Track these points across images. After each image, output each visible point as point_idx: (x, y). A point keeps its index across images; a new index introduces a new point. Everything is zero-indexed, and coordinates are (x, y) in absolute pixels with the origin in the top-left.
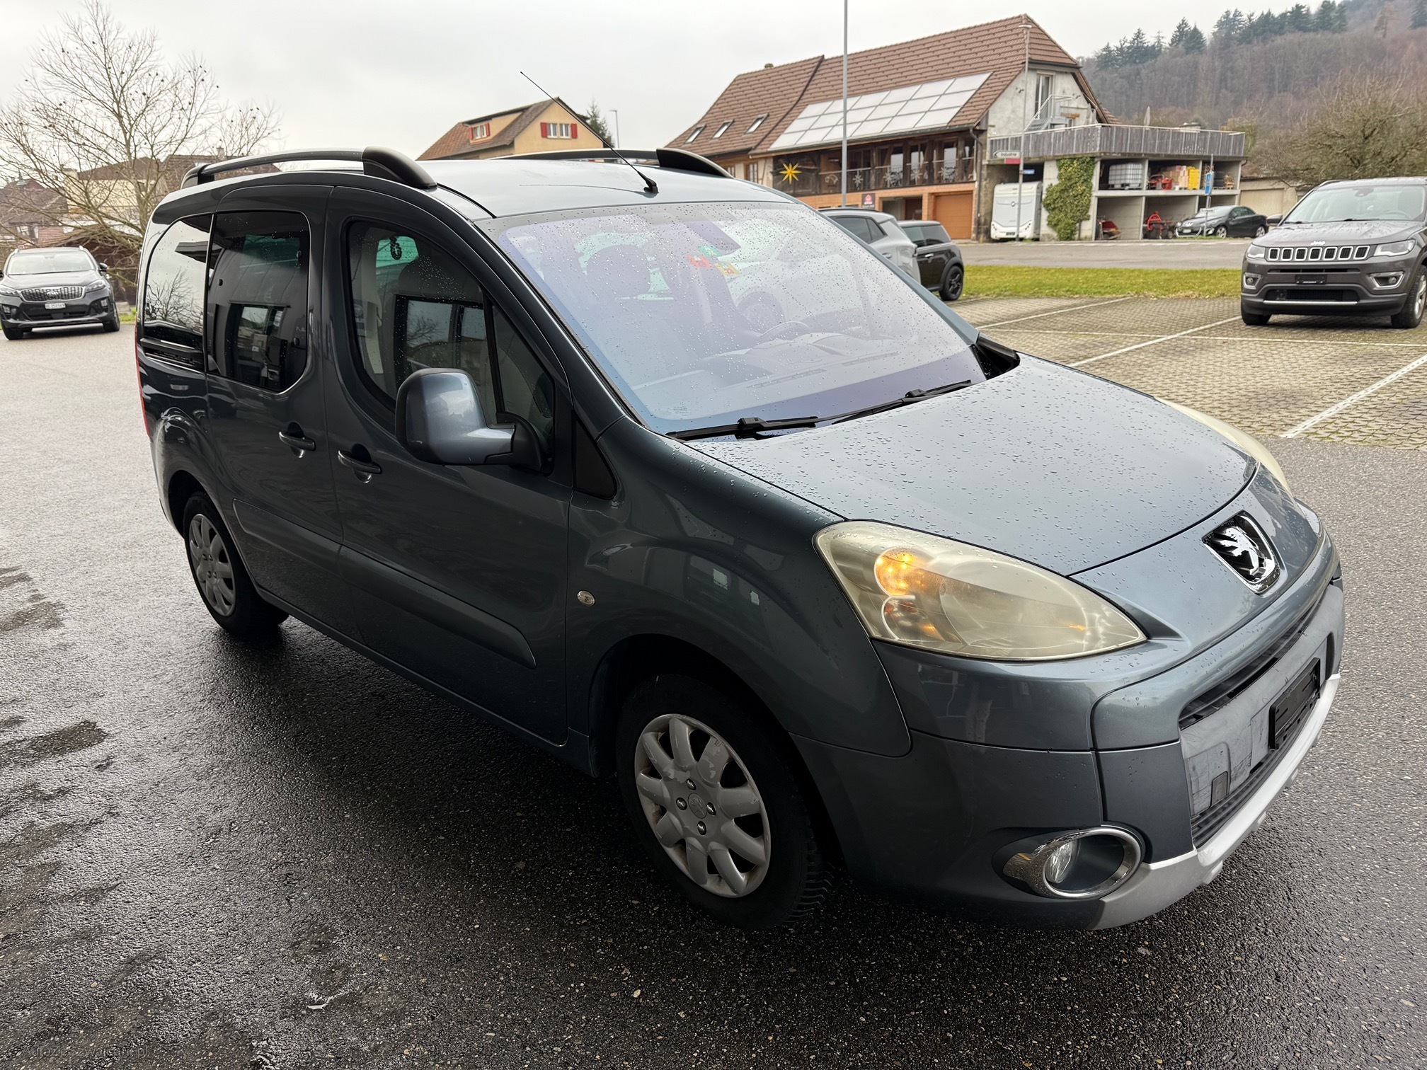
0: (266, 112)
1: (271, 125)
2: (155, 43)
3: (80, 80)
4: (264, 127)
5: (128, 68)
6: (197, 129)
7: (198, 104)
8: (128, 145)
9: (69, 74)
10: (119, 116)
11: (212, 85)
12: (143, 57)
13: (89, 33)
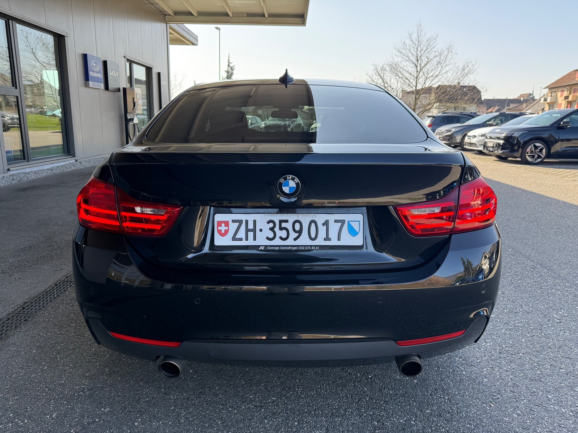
0: (474, 63)
1: (474, 69)
2: (438, 39)
3: (407, 54)
4: (472, 69)
5: (425, 48)
6: (444, 71)
7: (447, 61)
8: (417, 78)
9: (404, 52)
10: (416, 66)
11: (455, 54)
12: (431, 44)
13: (414, 36)
